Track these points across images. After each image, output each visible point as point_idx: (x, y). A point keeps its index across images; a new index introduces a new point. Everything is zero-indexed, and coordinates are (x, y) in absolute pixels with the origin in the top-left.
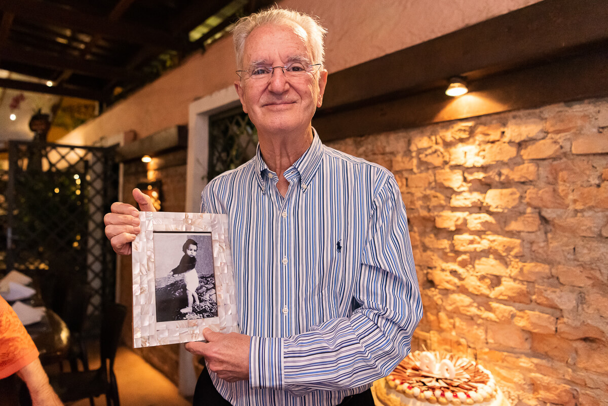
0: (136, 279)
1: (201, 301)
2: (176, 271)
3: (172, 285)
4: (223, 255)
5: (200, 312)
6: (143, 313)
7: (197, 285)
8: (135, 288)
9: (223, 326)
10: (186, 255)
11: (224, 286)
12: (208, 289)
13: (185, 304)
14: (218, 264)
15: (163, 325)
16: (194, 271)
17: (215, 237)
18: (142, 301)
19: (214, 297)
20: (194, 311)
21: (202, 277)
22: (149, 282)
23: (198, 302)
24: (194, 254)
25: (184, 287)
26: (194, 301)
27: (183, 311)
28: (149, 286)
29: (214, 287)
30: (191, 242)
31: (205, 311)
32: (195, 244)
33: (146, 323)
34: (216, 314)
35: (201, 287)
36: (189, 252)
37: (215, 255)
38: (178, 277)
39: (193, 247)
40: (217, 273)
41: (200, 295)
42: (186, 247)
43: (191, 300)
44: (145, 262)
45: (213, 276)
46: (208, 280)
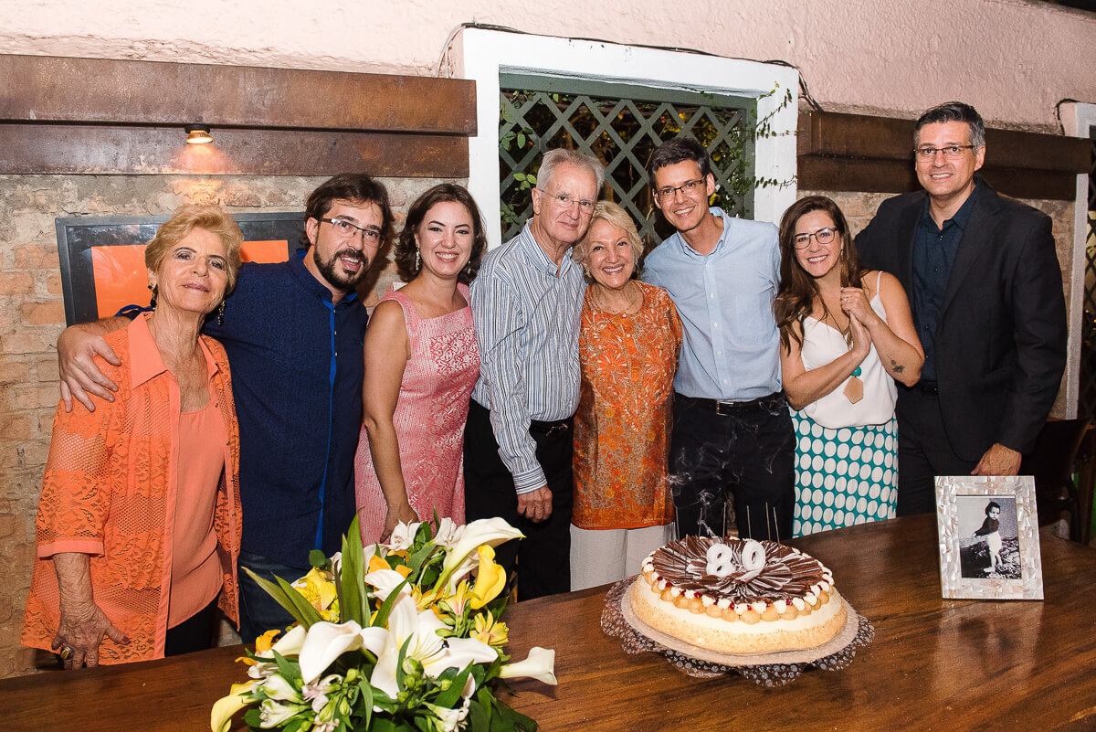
0: (942, 539)
1: (1004, 562)
2: (979, 533)
3: (975, 546)
4: (1027, 519)
5: (1003, 573)
6: (950, 570)
8: (942, 547)
9: (1027, 588)
10: (989, 518)
11: (1029, 550)
12: (1011, 552)
13: (989, 565)
14: (1022, 528)
15: (968, 581)
16: (997, 532)
17: (1020, 500)
18: (949, 559)
19: (1017, 560)
20: (997, 571)
21: (1004, 540)
22: (954, 542)
23: (1001, 563)
24: (997, 517)
25: (987, 548)
26: (997, 562)
27: (986, 570)
28: (955, 547)
29: (1018, 550)
30: (993, 504)
31: (1007, 572)
32: (998, 506)
33: (953, 578)
34: (1019, 576)
35: (1004, 549)
36: (992, 515)
37: (1019, 520)
38: (981, 539)
39: (994, 509)
40: (1021, 537)
41: (1003, 557)
42: (988, 510)
43: (993, 561)
44: (949, 523)
45: (1016, 539)
46: (1012, 543)
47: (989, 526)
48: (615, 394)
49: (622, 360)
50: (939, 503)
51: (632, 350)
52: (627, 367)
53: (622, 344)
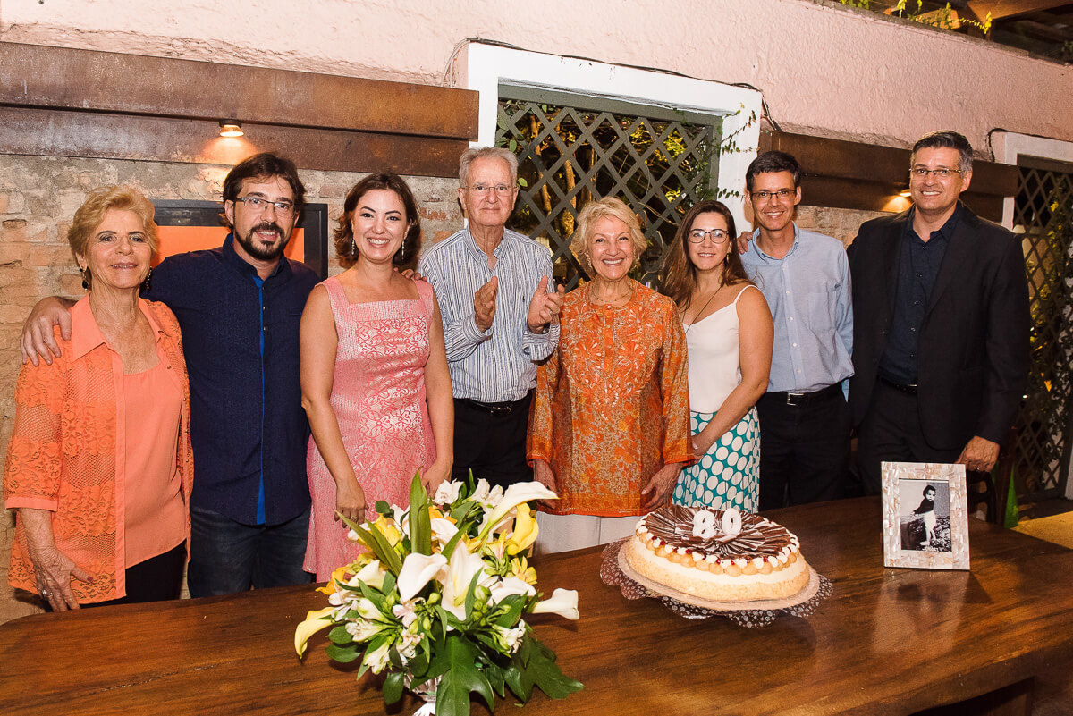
0: (886, 515)
1: (937, 537)
2: (917, 512)
3: (913, 522)
4: (958, 501)
5: (936, 547)
6: (892, 542)
7: (935, 524)
8: (886, 522)
9: (956, 559)
10: (926, 499)
11: (958, 528)
12: (943, 529)
13: (924, 539)
14: (953, 508)
15: (907, 552)
16: (932, 512)
17: (952, 485)
18: (891, 533)
19: (949, 536)
20: (931, 544)
21: (939, 518)
22: (896, 518)
23: (935, 538)
24: (933, 498)
25: (924, 525)
26: (932, 537)
27: (922, 544)
28: (896, 523)
29: (949, 528)
30: (929, 488)
31: (940, 546)
32: (933, 489)
33: (894, 549)
34: (949, 549)
35: (938, 526)
36: (928, 497)
37: (951, 501)
38: (918, 517)
39: (931, 492)
40: (952, 517)
41: (937, 532)
42: (925, 492)
43: (929, 536)
44: (892, 502)
45: (948, 518)
46: (944, 521)
47: (926, 506)
48: (587, 381)
49: (597, 350)
50: (884, 485)
51: (609, 341)
52: (601, 357)
53: (601, 334)
